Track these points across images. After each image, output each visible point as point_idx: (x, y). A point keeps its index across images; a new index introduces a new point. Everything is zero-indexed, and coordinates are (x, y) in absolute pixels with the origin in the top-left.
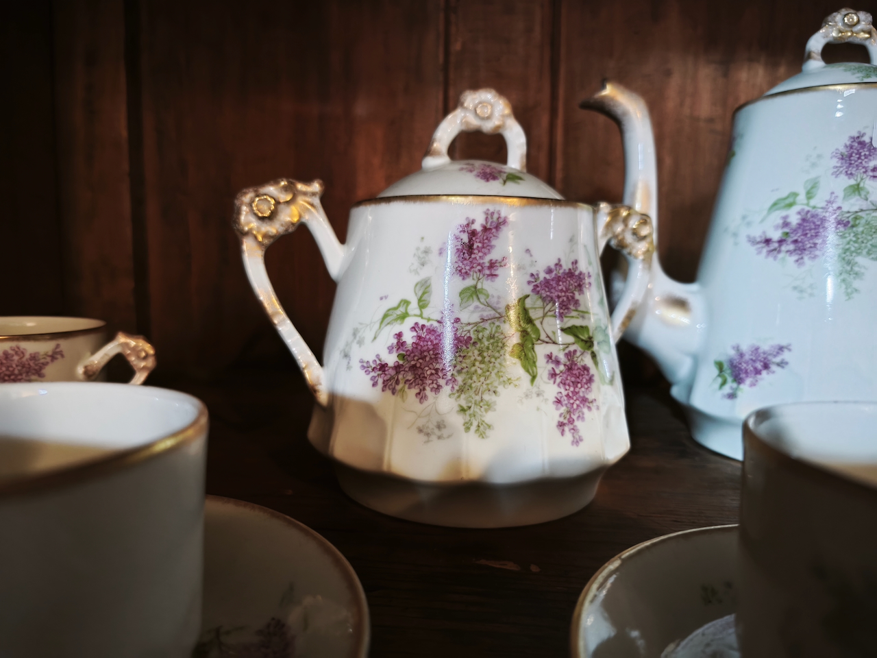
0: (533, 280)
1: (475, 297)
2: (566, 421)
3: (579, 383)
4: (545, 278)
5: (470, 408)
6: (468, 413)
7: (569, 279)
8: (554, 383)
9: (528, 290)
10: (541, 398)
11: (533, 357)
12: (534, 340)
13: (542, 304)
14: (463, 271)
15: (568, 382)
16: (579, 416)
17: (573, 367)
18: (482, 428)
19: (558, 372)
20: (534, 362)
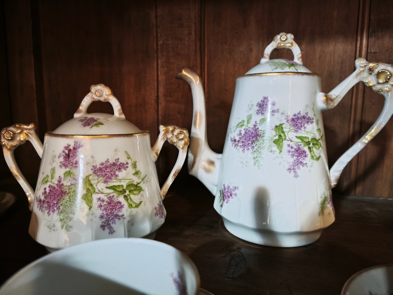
0: (94, 168)
1: (69, 175)
2: (106, 225)
3: (114, 209)
4: (100, 167)
5: (64, 219)
6: (63, 221)
7: (113, 167)
8: (100, 209)
9: (91, 172)
10: (93, 216)
11: (91, 199)
12: (92, 192)
13: (97, 177)
14: (66, 165)
15: (108, 209)
16: (113, 222)
17: (112, 202)
18: (67, 227)
19: (103, 205)
20: (91, 201)
